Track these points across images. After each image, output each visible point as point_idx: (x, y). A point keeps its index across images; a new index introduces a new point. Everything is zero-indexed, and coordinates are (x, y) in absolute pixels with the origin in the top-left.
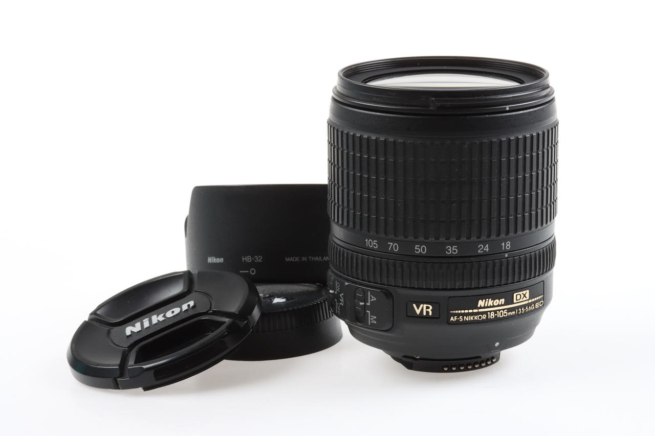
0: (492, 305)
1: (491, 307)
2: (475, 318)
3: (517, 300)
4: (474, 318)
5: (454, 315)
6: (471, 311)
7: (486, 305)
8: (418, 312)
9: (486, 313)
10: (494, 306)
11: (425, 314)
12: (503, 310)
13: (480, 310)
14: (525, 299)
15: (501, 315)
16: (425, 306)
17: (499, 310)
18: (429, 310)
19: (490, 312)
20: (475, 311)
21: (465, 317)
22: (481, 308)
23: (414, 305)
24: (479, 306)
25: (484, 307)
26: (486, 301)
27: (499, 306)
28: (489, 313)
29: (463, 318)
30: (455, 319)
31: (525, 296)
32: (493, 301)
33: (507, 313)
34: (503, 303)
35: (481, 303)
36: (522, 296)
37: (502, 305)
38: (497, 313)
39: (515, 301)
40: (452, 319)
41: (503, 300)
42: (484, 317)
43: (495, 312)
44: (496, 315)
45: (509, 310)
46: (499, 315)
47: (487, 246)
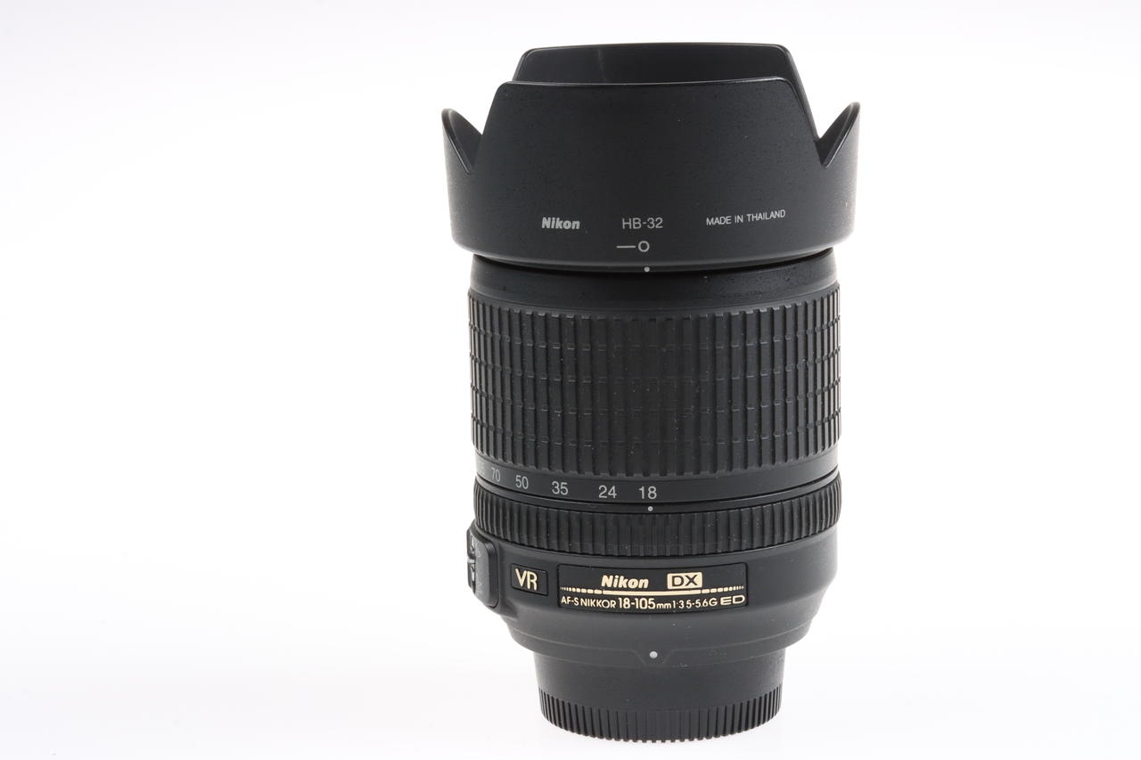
0: (625, 586)
1: (623, 589)
2: (598, 604)
3: (674, 585)
4: (595, 603)
5: (567, 594)
6: (590, 591)
7: (615, 586)
8: (522, 582)
9: (615, 598)
10: (628, 589)
11: (529, 587)
12: (647, 597)
13: (606, 592)
14: (691, 585)
15: (644, 606)
16: (529, 573)
17: (639, 597)
18: (534, 581)
19: (623, 597)
20: (598, 592)
21: (582, 600)
22: (606, 588)
23: (517, 570)
24: (603, 585)
25: (612, 589)
26: (614, 578)
27: (637, 589)
28: (620, 599)
29: (579, 601)
30: (569, 601)
31: (691, 580)
32: (626, 580)
33: (653, 603)
34: (646, 586)
35: (606, 580)
36: (686, 581)
37: (643, 589)
38: (635, 601)
39: (670, 586)
40: (563, 600)
41: (645, 582)
42: (612, 604)
43: (632, 599)
44: (633, 604)
45: (658, 599)
46: (638, 604)
47: (613, 488)
